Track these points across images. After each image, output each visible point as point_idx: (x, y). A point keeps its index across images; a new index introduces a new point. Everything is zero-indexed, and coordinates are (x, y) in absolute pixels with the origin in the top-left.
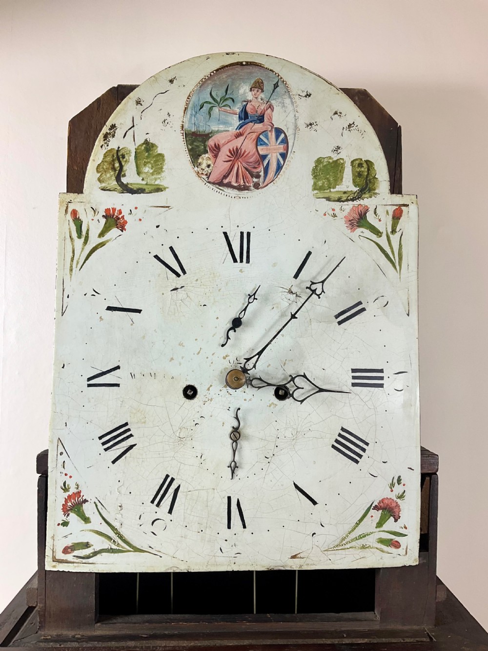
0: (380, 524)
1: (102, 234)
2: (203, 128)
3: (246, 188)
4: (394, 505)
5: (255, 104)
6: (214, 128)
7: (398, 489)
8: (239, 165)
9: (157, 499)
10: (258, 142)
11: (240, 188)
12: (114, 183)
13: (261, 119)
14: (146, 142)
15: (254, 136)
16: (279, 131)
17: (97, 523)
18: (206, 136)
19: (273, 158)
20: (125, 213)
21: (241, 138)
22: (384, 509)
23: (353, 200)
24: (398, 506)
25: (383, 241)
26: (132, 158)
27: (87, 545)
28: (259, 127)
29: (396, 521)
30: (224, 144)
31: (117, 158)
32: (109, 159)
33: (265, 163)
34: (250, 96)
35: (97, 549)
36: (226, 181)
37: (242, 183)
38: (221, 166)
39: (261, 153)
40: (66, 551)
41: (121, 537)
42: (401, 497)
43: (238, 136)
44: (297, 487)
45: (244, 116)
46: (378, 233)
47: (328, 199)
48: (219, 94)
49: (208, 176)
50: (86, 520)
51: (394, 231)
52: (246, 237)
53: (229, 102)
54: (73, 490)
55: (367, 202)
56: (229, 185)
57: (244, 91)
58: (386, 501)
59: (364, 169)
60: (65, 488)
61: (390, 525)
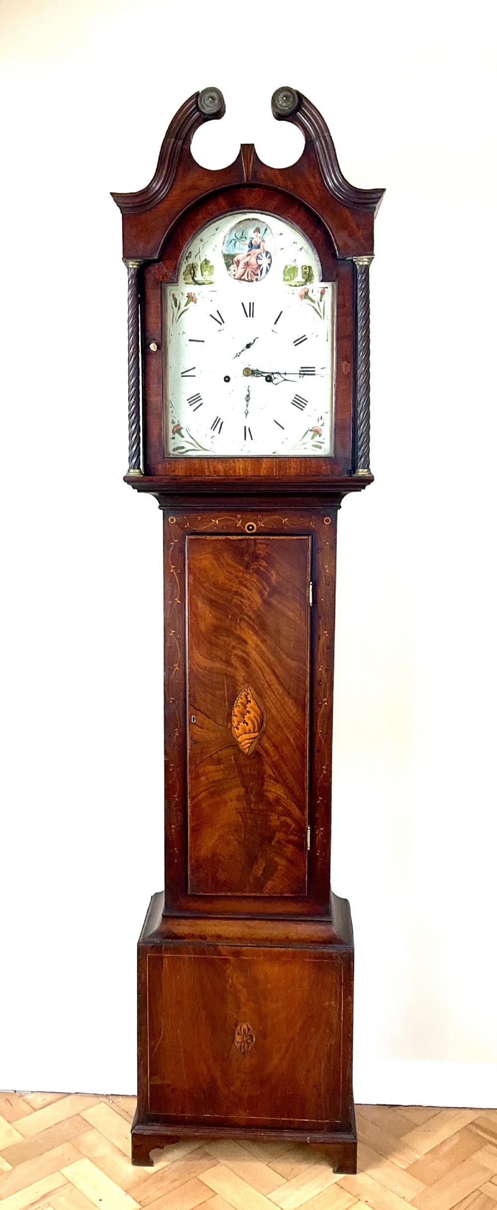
0: (312, 438)
1: (186, 305)
2: (232, 252)
3: (252, 281)
4: (319, 429)
5: (256, 239)
6: (237, 251)
7: (321, 422)
8: (249, 270)
9: (214, 427)
10: (258, 258)
11: (249, 281)
12: (191, 280)
13: (259, 247)
14: (205, 260)
15: (256, 255)
16: (267, 253)
17: (187, 438)
18: (234, 256)
19: (265, 266)
20: (196, 295)
21: (249, 257)
22: (315, 431)
23: (302, 285)
24: (320, 430)
25: (316, 305)
26: (199, 268)
27: (183, 448)
28: (258, 251)
29: (320, 436)
30: (242, 260)
31: (193, 267)
32: (189, 269)
33: (261, 268)
34: (254, 235)
35: (188, 449)
36: (242, 278)
37: (250, 279)
38: (240, 271)
39: (259, 264)
40: (174, 450)
41: (198, 444)
42: (323, 425)
43: (248, 255)
44: (275, 421)
45: (251, 246)
46: (314, 302)
47: (291, 285)
48: (239, 235)
49: (234, 275)
50: (183, 436)
51: (321, 300)
52: (251, 305)
53: (244, 239)
54: (176, 423)
55: (309, 286)
56: (244, 280)
57: (251, 233)
58: (315, 428)
59: (307, 270)
60: (173, 423)
61: (317, 438)
